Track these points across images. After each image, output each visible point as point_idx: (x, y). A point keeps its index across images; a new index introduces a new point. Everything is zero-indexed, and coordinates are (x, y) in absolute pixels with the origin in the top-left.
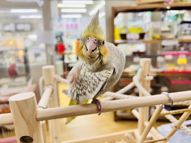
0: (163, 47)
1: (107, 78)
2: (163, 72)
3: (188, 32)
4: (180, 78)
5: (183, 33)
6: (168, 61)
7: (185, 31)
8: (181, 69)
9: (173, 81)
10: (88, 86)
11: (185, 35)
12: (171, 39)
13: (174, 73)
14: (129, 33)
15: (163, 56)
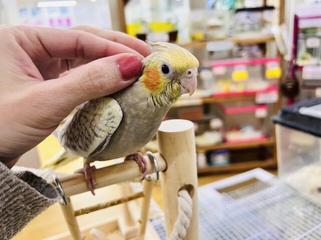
0: (212, 53)
1: (109, 134)
2: (212, 96)
3: (247, 27)
4: (239, 104)
5: (239, 28)
6: (218, 78)
7: (243, 25)
8: (239, 89)
9: (229, 110)
10: (80, 138)
11: (242, 31)
12: (221, 40)
13: (229, 95)
14: (151, 31)
15: (210, 69)
